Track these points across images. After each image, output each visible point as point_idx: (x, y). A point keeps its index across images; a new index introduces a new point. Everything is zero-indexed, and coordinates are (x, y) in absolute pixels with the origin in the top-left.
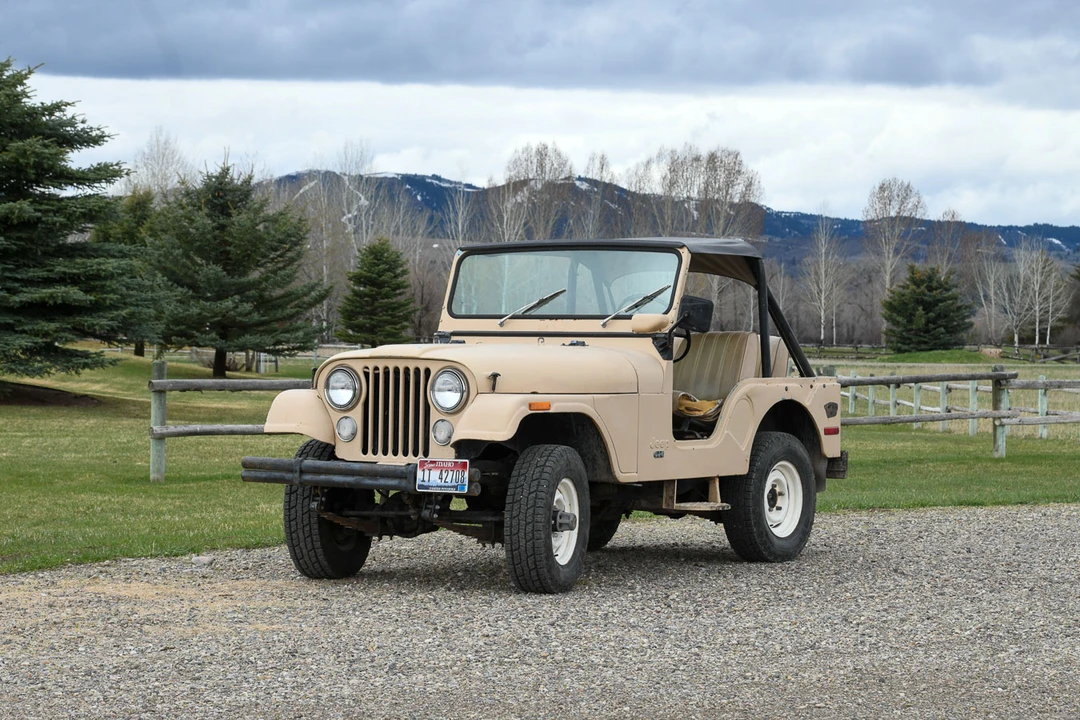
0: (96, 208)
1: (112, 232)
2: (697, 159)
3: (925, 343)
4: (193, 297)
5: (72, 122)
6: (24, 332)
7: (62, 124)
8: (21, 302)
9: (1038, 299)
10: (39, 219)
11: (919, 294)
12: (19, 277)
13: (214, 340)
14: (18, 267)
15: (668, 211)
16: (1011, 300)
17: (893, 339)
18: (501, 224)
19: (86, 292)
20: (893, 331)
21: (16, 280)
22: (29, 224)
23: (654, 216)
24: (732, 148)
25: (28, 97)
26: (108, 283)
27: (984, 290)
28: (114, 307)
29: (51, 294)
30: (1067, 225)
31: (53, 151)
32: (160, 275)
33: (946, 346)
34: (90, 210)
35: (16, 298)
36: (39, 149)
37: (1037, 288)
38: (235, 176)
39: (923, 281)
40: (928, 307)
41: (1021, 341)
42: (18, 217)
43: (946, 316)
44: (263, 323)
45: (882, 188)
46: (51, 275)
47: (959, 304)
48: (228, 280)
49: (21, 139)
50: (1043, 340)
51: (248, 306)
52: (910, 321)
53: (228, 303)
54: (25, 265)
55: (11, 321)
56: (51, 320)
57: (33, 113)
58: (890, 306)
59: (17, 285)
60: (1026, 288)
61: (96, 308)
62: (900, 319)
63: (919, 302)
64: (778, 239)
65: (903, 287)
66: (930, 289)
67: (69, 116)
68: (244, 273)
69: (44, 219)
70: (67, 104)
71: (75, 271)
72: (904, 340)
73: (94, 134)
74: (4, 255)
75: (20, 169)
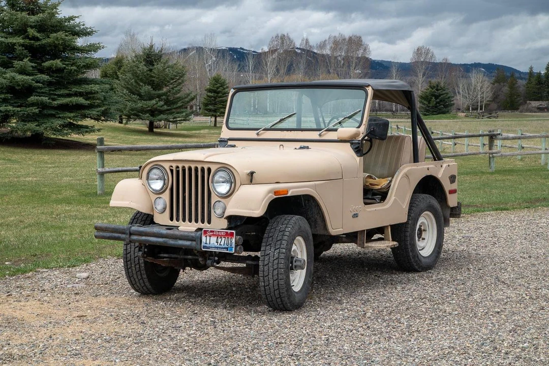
0: (90, 63)
1: (108, 72)
2: (344, 40)
3: (435, 112)
4: (139, 99)
5: (78, 26)
6: (59, 117)
7: (74, 26)
8: (57, 104)
9: (480, 93)
10: (65, 68)
11: (433, 92)
12: (57, 93)
13: (148, 117)
14: (56, 89)
15: (333, 61)
16: (469, 94)
17: (422, 110)
18: (267, 66)
19: (86, 100)
20: (423, 107)
21: (55, 95)
22: (60, 70)
23: (327, 63)
24: (358, 35)
25: (58, 14)
26: (96, 95)
27: (458, 90)
28: (99, 106)
29: (71, 101)
30: (488, 63)
31: (70, 38)
32: (125, 90)
33: (444, 113)
34: (87, 64)
35: (56, 102)
36: (63, 36)
37: (479, 89)
38: (156, 49)
39: (434, 87)
40: (437, 97)
41: (473, 109)
42: (55, 67)
43: (444, 101)
44: (168, 110)
45: (418, 50)
46: (70, 92)
47: (449, 96)
48: (154, 92)
49: (56, 33)
50: (481, 109)
51: (162, 103)
52: (429, 103)
53: (154, 102)
54: (59, 88)
55: (54, 113)
56: (71, 112)
57: (61, 22)
58: (421, 97)
59: (56, 97)
60: (475, 89)
61: (90, 107)
62: (425, 102)
63: (433, 95)
64: (374, 71)
65: (427, 90)
66: (437, 90)
67: (78, 22)
68: (161, 89)
69: (67, 68)
70: (76, 17)
71: (81, 90)
72: (427, 111)
73: (88, 30)
74: (50, 84)
75: (56, 46)
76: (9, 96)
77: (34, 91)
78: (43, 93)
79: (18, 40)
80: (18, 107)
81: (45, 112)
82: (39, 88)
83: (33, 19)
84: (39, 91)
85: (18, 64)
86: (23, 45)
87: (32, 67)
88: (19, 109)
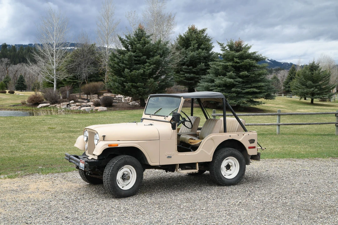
6: (245, 98)
10: (249, 75)
13: (309, 96)
14: (246, 85)
19: (259, 90)
21: (245, 87)
22: (247, 76)
26: (263, 88)
28: (265, 92)
32: (299, 83)
35: (244, 91)
36: (249, 61)
38: (316, 63)
42: (245, 75)
44: (321, 93)
46: (252, 86)
48: (313, 84)
49: (246, 60)
51: (317, 90)
53: (313, 89)
55: (243, 96)
56: (251, 95)
57: (250, 54)
61: (260, 93)
68: (318, 83)
70: (256, 52)
71: (256, 85)
73: (264, 58)
74: (243, 82)
75: (246, 66)
76: (224, 88)
77: (235, 86)
78: (239, 87)
79: (230, 63)
80: (228, 93)
81: (239, 95)
82: (237, 84)
83: (237, 54)
84: (237, 86)
85: (228, 74)
86: (231, 66)
87: (234, 75)
88: (227, 94)
